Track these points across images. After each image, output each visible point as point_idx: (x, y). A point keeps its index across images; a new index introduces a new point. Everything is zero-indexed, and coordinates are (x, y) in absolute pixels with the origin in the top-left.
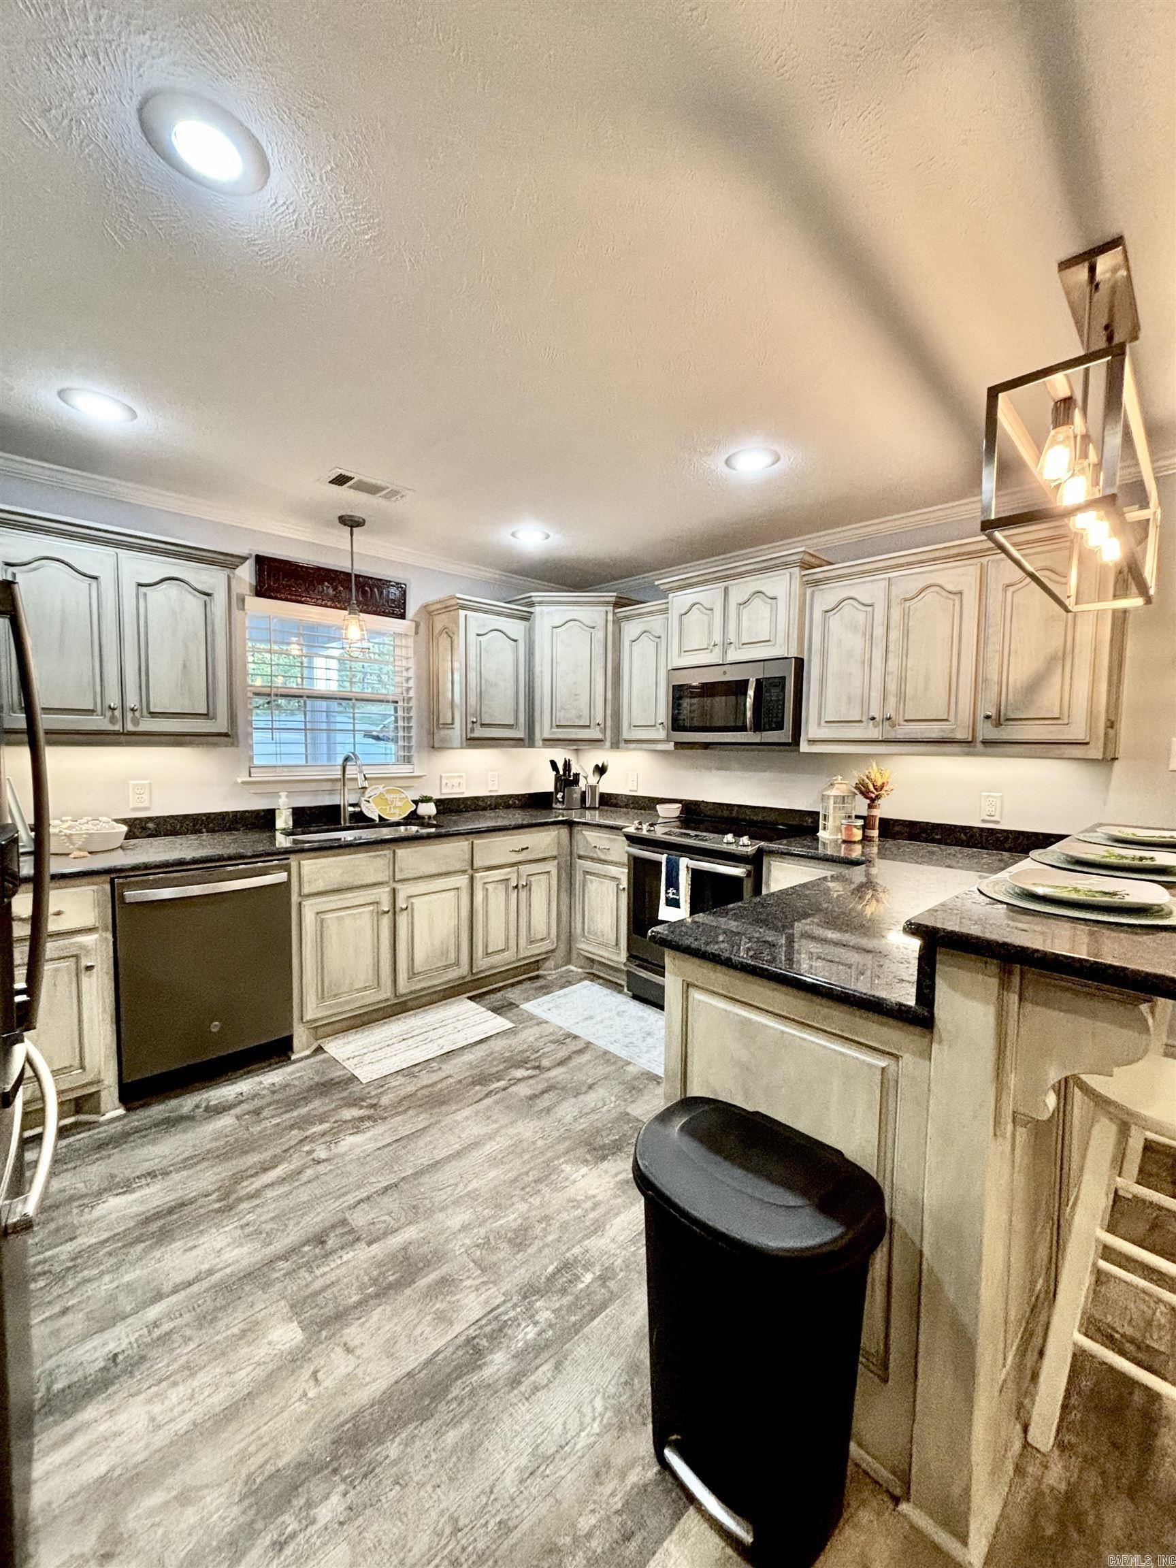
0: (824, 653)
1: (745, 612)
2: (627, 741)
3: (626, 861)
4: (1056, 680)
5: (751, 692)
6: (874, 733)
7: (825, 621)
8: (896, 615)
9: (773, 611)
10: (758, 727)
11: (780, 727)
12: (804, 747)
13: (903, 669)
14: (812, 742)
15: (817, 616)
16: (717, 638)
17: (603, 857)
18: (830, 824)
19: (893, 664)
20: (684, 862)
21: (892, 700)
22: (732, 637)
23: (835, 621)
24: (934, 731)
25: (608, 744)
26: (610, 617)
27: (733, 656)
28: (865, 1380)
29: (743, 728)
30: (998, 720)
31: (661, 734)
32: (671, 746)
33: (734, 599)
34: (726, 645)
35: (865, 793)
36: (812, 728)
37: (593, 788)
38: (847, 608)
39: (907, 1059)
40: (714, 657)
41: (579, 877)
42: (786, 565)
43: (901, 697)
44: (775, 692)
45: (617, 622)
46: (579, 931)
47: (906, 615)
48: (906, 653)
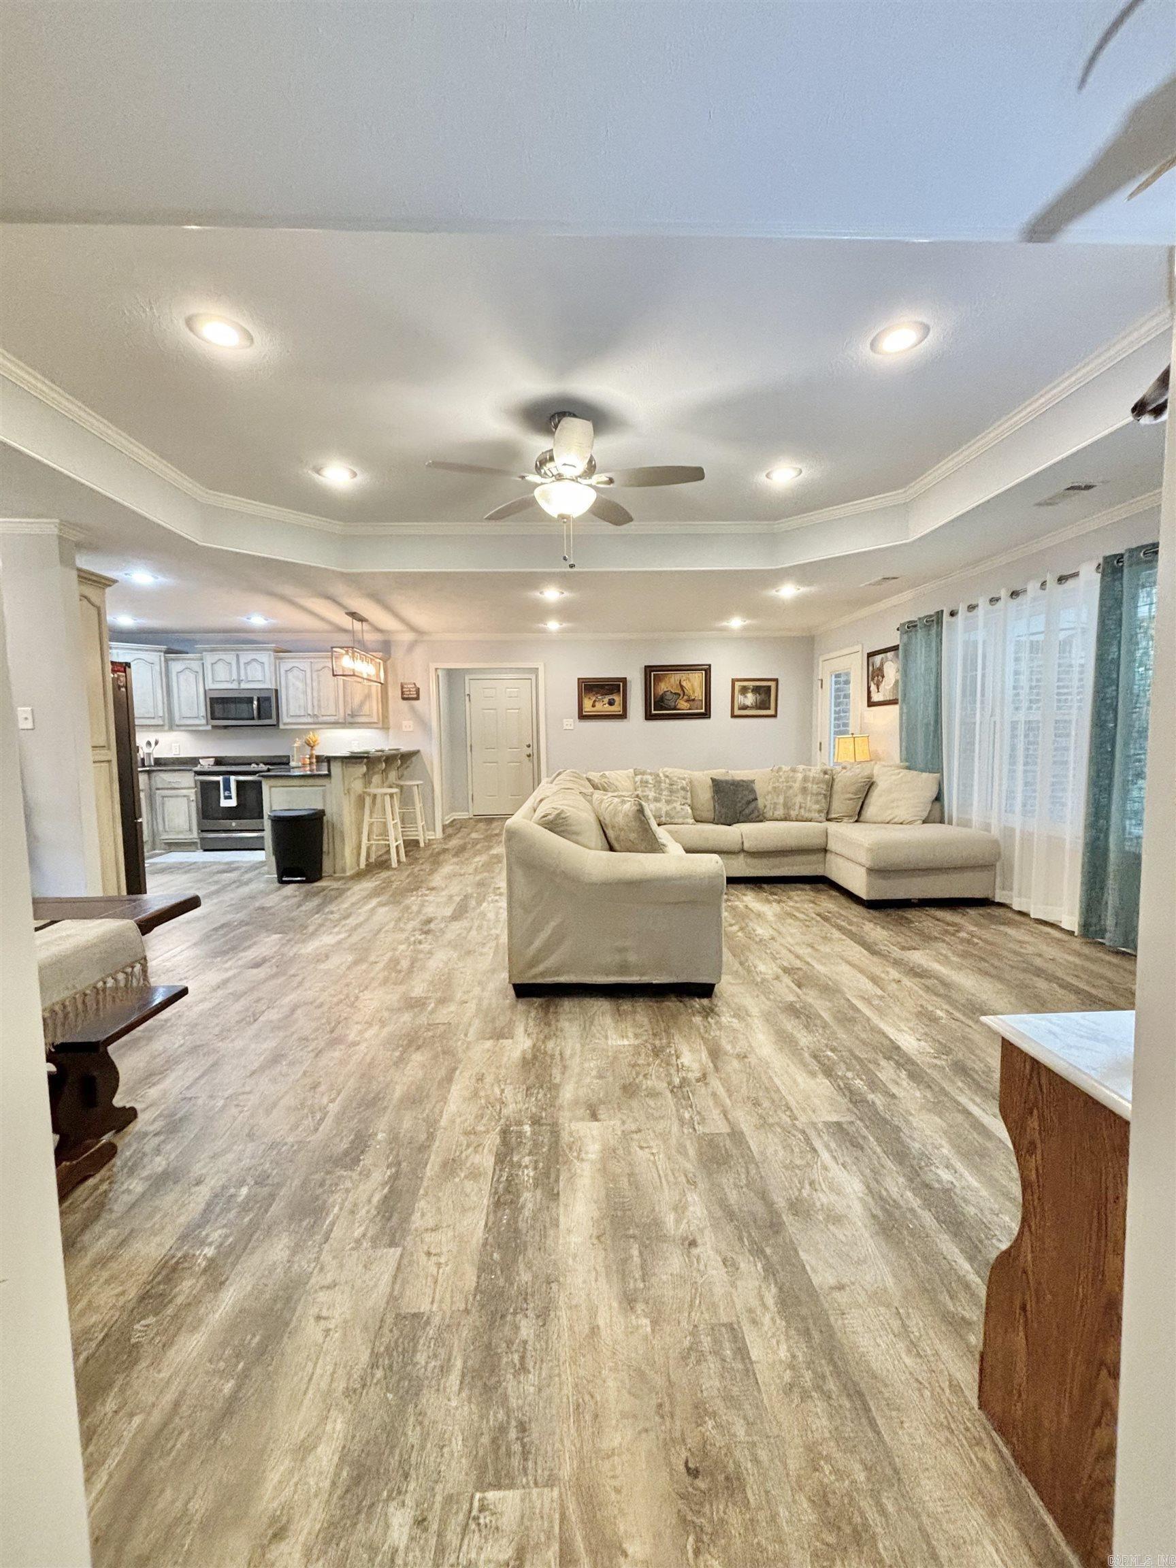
0: (287, 688)
1: (249, 668)
2: (178, 726)
3: (193, 785)
4: (367, 703)
5: (255, 703)
6: (310, 720)
7: (287, 677)
8: (315, 676)
9: (263, 668)
10: (260, 718)
11: (270, 718)
12: (282, 727)
13: (319, 696)
14: (285, 724)
15: (283, 672)
16: (235, 676)
17: (176, 786)
18: (295, 758)
19: (315, 694)
20: (233, 778)
21: (316, 710)
22: (243, 677)
23: (290, 675)
24: (332, 719)
25: (166, 728)
26: (163, 659)
27: (243, 686)
28: (324, 857)
29: (253, 719)
30: (353, 716)
31: (204, 722)
32: (209, 728)
33: (242, 661)
34: (240, 682)
35: (309, 744)
36: (285, 719)
37: (149, 754)
38: (295, 669)
39: (328, 786)
40: (234, 686)
41: (158, 800)
42: (268, 650)
43: (319, 707)
44: (267, 703)
45: (166, 661)
46: (161, 828)
47: (318, 676)
48: (319, 691)
